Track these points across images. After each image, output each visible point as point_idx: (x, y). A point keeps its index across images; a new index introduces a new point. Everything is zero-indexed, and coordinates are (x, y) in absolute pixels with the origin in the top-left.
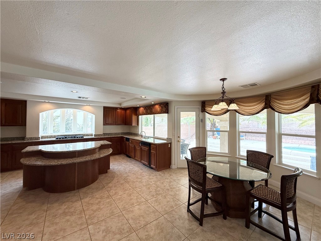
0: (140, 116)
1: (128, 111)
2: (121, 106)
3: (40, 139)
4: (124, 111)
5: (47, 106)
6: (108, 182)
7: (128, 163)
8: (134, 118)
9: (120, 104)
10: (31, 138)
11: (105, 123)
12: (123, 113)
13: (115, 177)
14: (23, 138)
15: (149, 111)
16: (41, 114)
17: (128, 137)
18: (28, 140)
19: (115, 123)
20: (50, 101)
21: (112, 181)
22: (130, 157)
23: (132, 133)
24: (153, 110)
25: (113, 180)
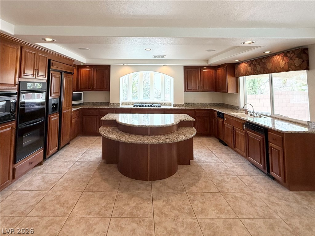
0: (241, 78)
1: (219, 71)
2: (208, 63)
3: (120, 106)
4: (214, 71)
5: (126, 69)
6: (191, 182)
7: (224, 156)
8: (230, 80)
9: (207, 61)
10: (113, 104)
11: (187, 89)
12: (212, 74)
13: (201, 176)
14: (108, 104)
15: (259, 68)
16: (121, 79)
17: (221, 112)
18: (111, 106)
19: (200, 88)
20: (128, 64)
21: (196, 182)
22: (226, 145)
23: (227, 104)
24: (269, 66)
25: (199, 180)
